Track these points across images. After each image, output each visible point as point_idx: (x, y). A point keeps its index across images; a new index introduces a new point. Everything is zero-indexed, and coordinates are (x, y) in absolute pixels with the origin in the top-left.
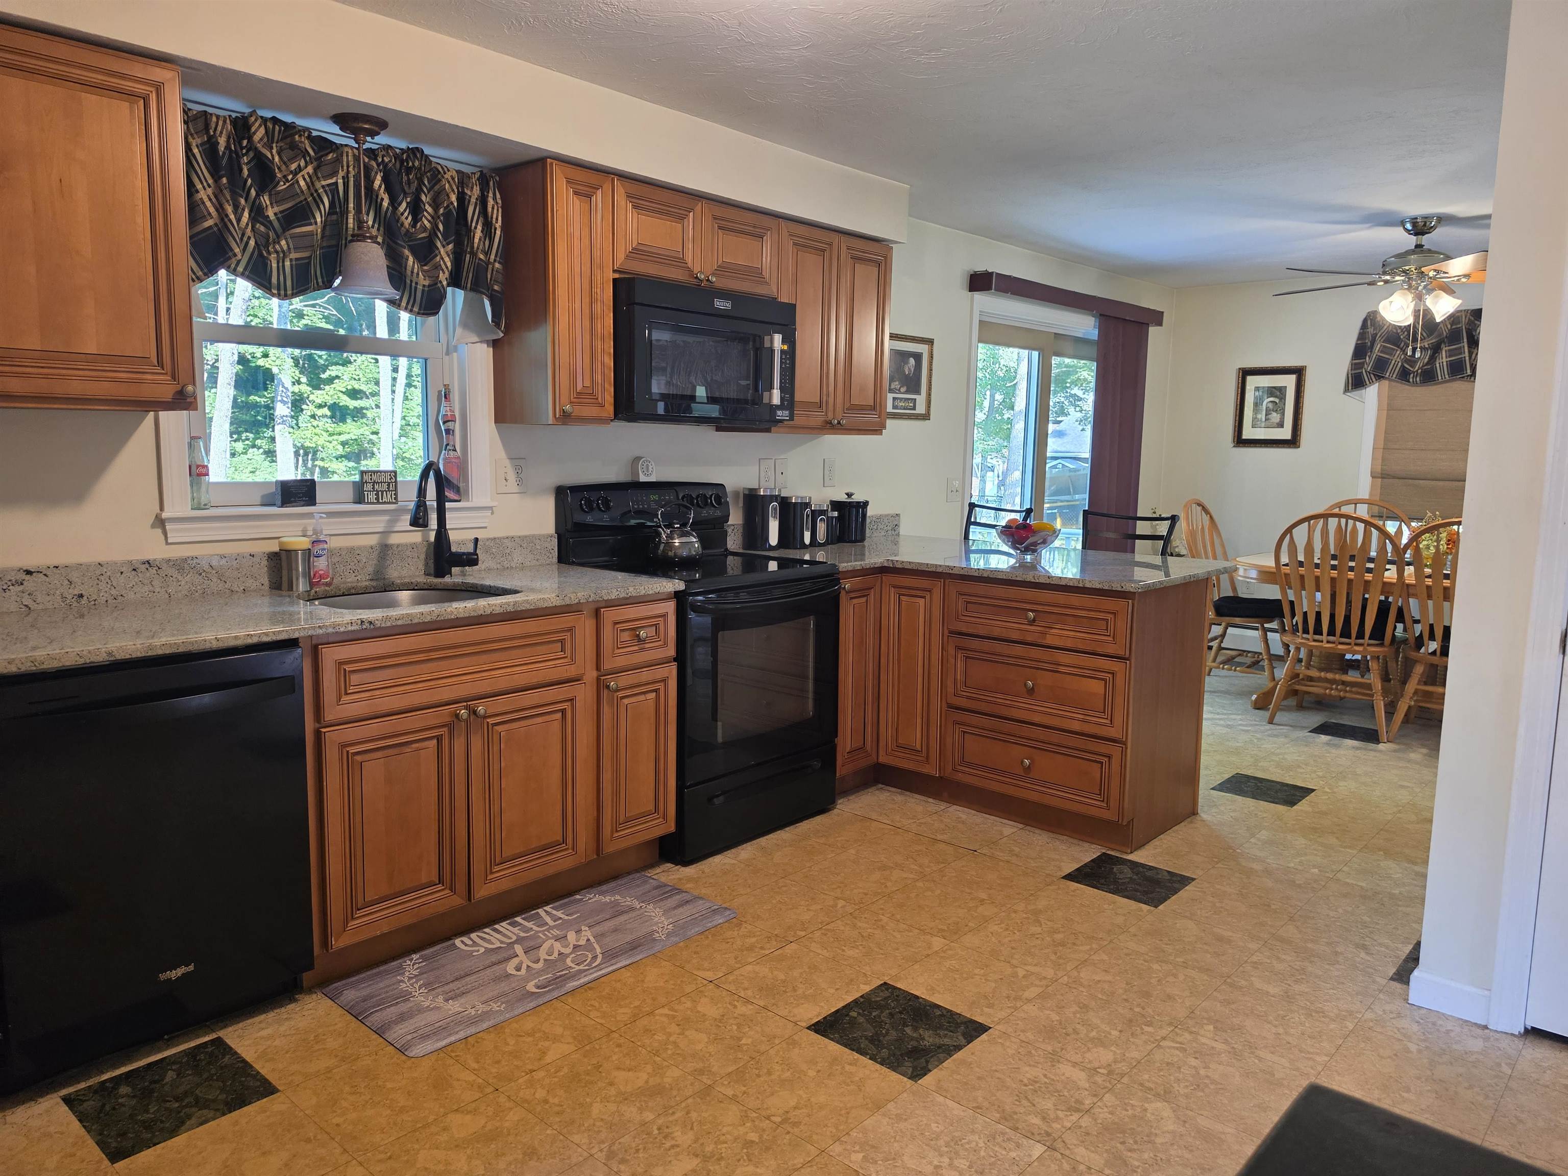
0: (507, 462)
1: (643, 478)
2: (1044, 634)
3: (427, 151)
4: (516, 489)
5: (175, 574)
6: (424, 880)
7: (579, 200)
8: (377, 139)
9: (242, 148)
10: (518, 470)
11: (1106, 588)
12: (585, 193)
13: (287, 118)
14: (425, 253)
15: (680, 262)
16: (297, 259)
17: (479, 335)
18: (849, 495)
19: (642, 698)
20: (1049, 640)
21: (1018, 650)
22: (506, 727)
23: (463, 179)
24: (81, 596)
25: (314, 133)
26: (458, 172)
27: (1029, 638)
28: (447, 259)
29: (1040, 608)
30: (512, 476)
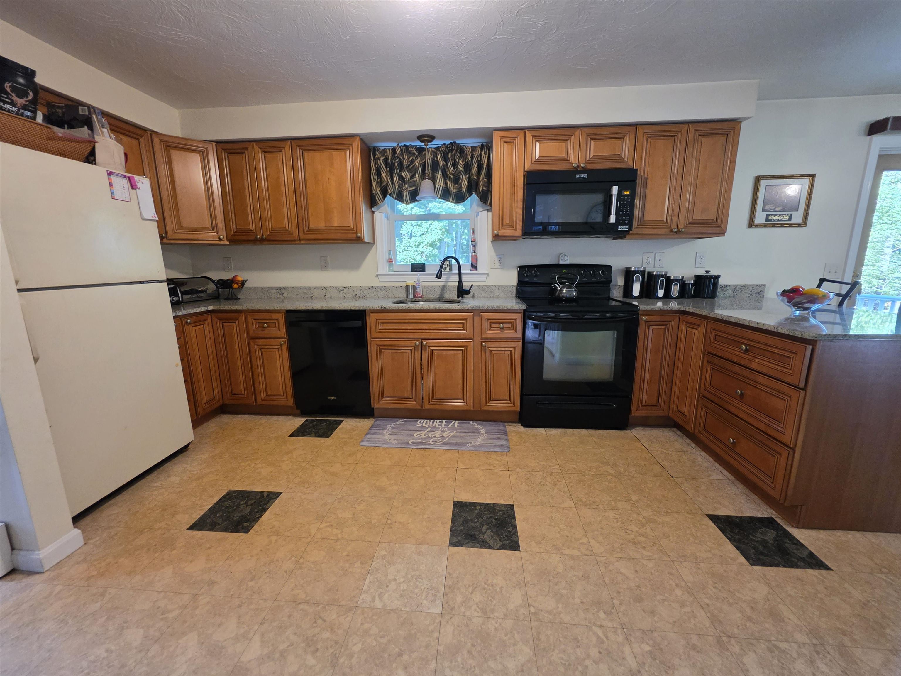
0: (495, 257)
1: (561, 262)
2: (751, 361)
3: (457, 142)
4: (499, 267)
5: (380, 291)
6: (405, 396)
7: (507, 144)
8: (433, 143)
9: (395, 157)
10: (500, 260)
11: (791, 334)
12: (510, 141)
13: (408, 144)
14: (456, 180)
15: (565, 161)
16: (410, 191)
17: (483, 208)
18: (707, 272)
19: (503, 352)
20: (754, 366)
21: (737, 369)
22: (438, 351)
23: (474, 148)
24: (356, 295)
25: (418, 146)
26: (471, 147)
27: (742, 363)
28: (466, 181)
29: (751, 343)
30: (497, 261)
